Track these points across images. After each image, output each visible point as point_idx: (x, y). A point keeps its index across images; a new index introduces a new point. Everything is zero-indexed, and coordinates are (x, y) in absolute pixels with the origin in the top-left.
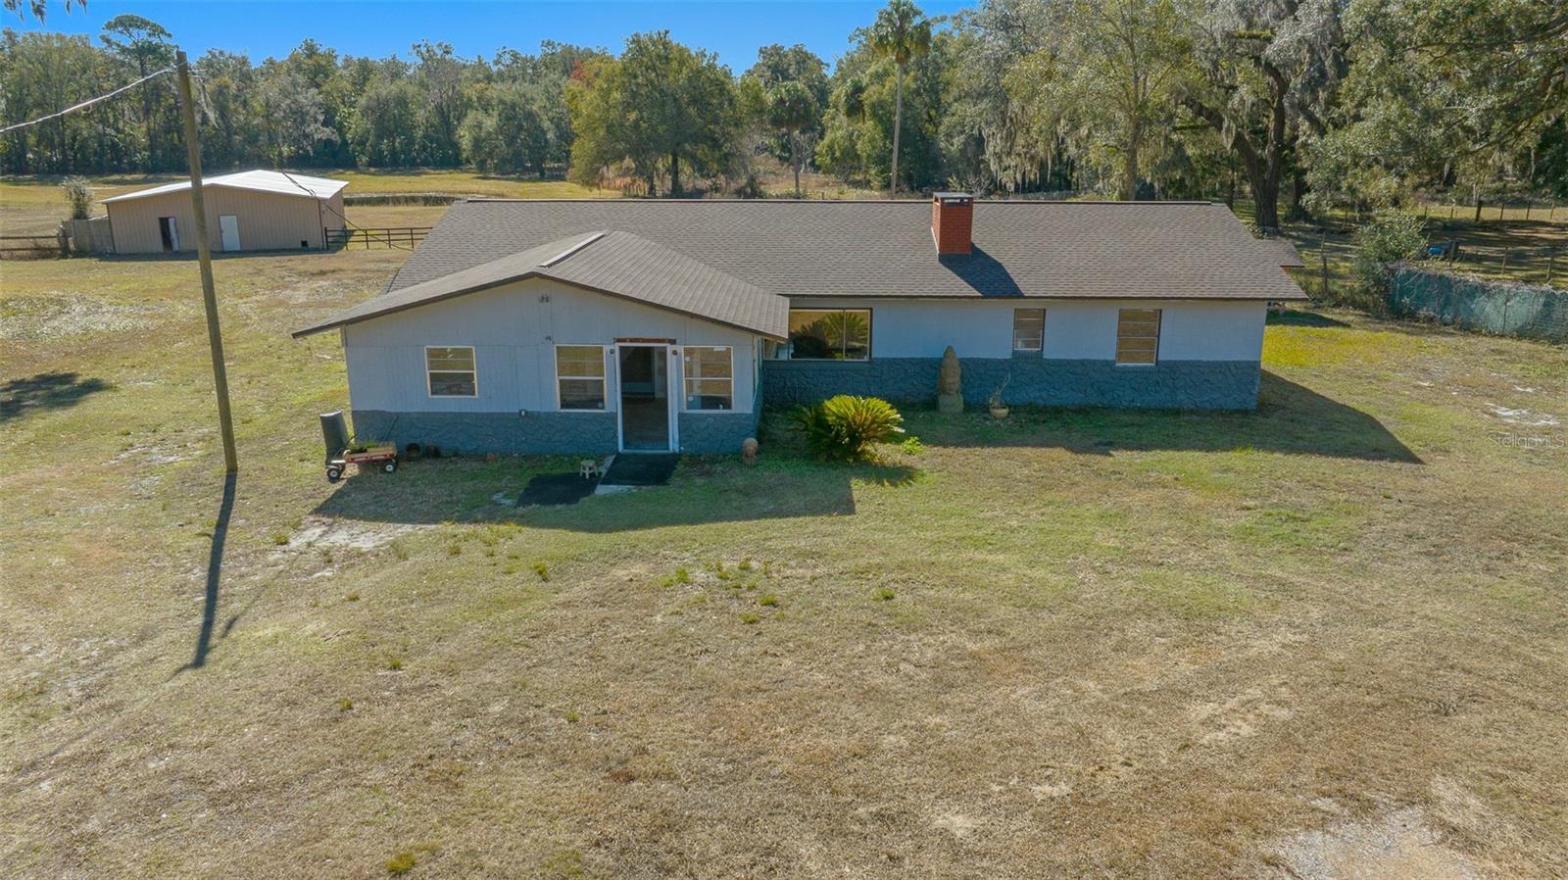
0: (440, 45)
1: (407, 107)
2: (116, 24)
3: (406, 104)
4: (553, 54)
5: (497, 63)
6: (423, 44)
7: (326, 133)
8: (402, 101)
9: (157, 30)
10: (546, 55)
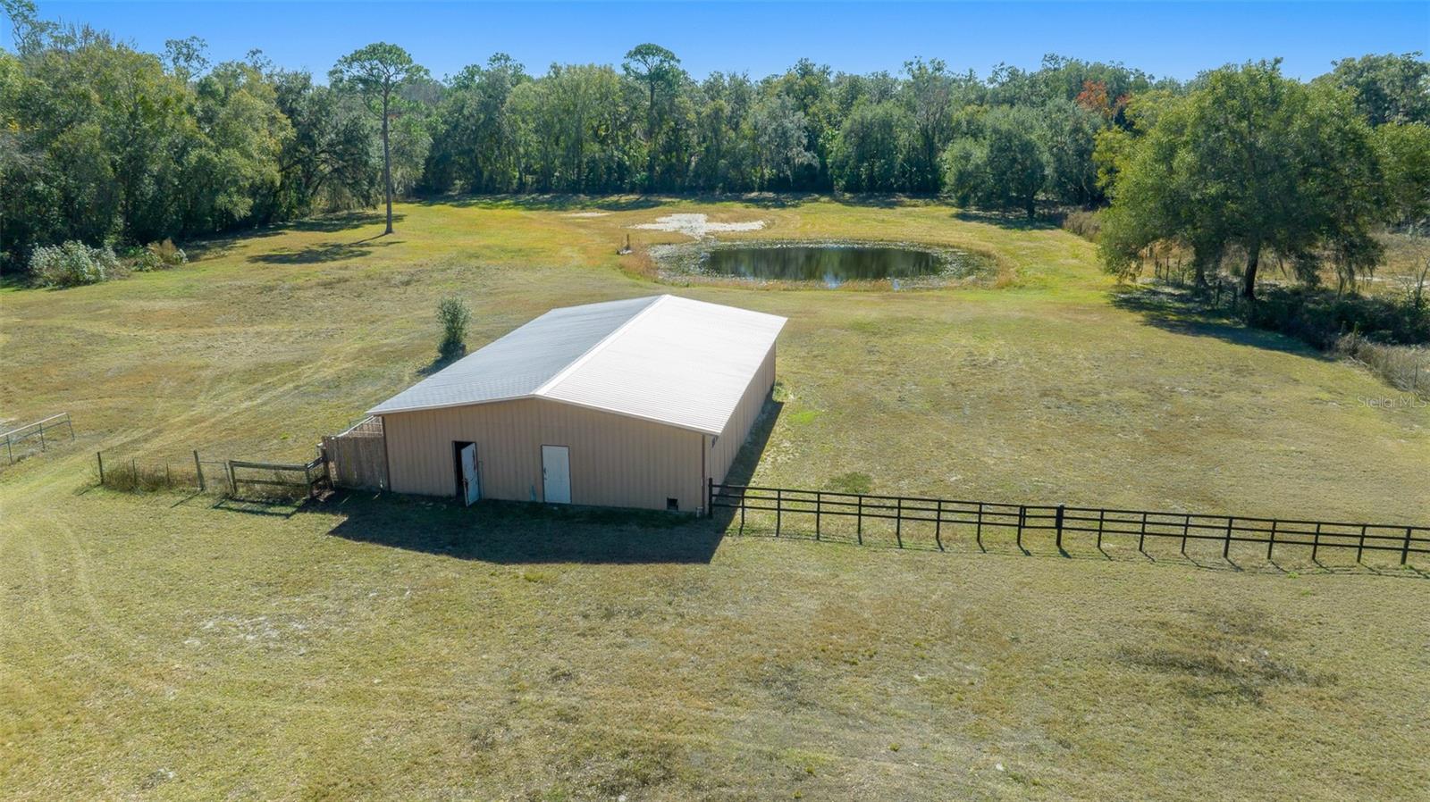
0: (933, 62)
1: (891, 130)
2: (635, 53)
3: (891, 127)
4: (1055, 69)
5: (992, 81)
6: (915, 61)
7: (806, 158)
8: (887, 125)
9: (669, 56)
10: (1047, 70)
